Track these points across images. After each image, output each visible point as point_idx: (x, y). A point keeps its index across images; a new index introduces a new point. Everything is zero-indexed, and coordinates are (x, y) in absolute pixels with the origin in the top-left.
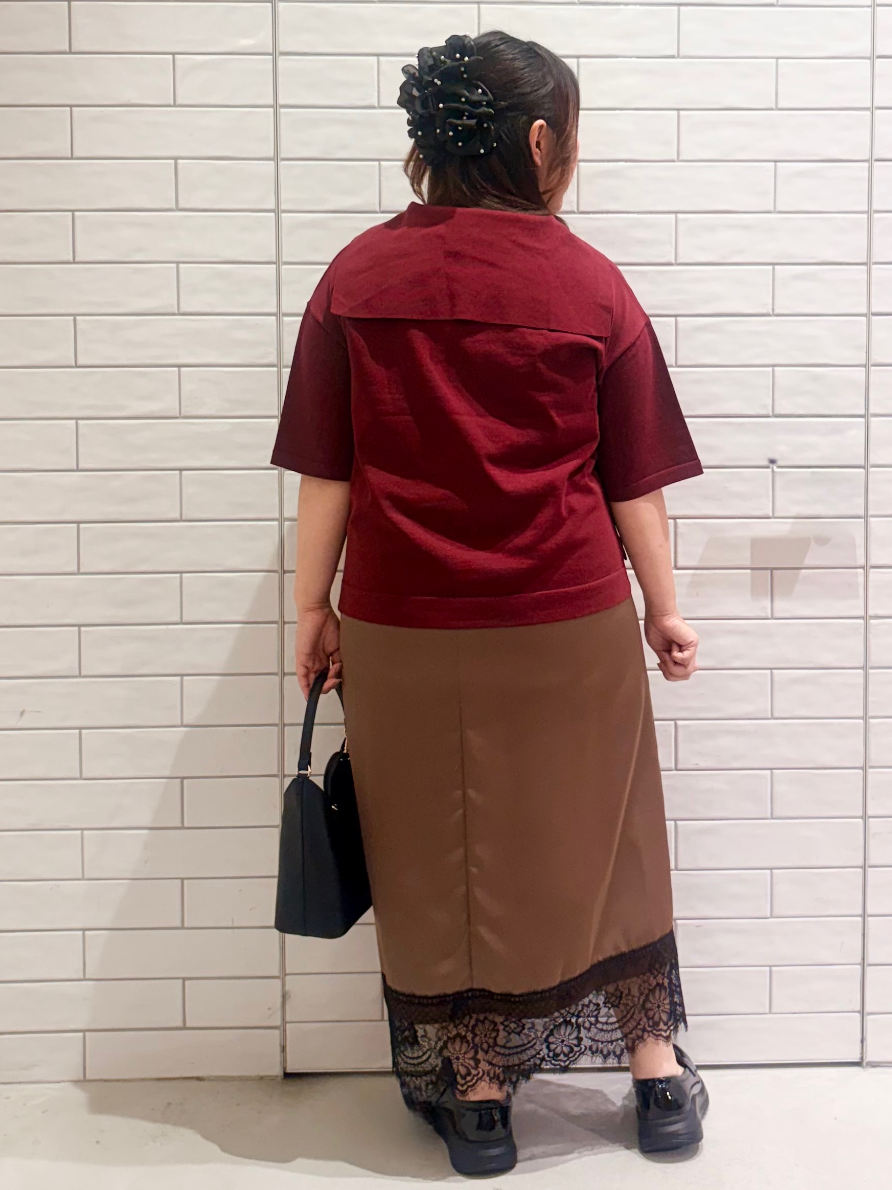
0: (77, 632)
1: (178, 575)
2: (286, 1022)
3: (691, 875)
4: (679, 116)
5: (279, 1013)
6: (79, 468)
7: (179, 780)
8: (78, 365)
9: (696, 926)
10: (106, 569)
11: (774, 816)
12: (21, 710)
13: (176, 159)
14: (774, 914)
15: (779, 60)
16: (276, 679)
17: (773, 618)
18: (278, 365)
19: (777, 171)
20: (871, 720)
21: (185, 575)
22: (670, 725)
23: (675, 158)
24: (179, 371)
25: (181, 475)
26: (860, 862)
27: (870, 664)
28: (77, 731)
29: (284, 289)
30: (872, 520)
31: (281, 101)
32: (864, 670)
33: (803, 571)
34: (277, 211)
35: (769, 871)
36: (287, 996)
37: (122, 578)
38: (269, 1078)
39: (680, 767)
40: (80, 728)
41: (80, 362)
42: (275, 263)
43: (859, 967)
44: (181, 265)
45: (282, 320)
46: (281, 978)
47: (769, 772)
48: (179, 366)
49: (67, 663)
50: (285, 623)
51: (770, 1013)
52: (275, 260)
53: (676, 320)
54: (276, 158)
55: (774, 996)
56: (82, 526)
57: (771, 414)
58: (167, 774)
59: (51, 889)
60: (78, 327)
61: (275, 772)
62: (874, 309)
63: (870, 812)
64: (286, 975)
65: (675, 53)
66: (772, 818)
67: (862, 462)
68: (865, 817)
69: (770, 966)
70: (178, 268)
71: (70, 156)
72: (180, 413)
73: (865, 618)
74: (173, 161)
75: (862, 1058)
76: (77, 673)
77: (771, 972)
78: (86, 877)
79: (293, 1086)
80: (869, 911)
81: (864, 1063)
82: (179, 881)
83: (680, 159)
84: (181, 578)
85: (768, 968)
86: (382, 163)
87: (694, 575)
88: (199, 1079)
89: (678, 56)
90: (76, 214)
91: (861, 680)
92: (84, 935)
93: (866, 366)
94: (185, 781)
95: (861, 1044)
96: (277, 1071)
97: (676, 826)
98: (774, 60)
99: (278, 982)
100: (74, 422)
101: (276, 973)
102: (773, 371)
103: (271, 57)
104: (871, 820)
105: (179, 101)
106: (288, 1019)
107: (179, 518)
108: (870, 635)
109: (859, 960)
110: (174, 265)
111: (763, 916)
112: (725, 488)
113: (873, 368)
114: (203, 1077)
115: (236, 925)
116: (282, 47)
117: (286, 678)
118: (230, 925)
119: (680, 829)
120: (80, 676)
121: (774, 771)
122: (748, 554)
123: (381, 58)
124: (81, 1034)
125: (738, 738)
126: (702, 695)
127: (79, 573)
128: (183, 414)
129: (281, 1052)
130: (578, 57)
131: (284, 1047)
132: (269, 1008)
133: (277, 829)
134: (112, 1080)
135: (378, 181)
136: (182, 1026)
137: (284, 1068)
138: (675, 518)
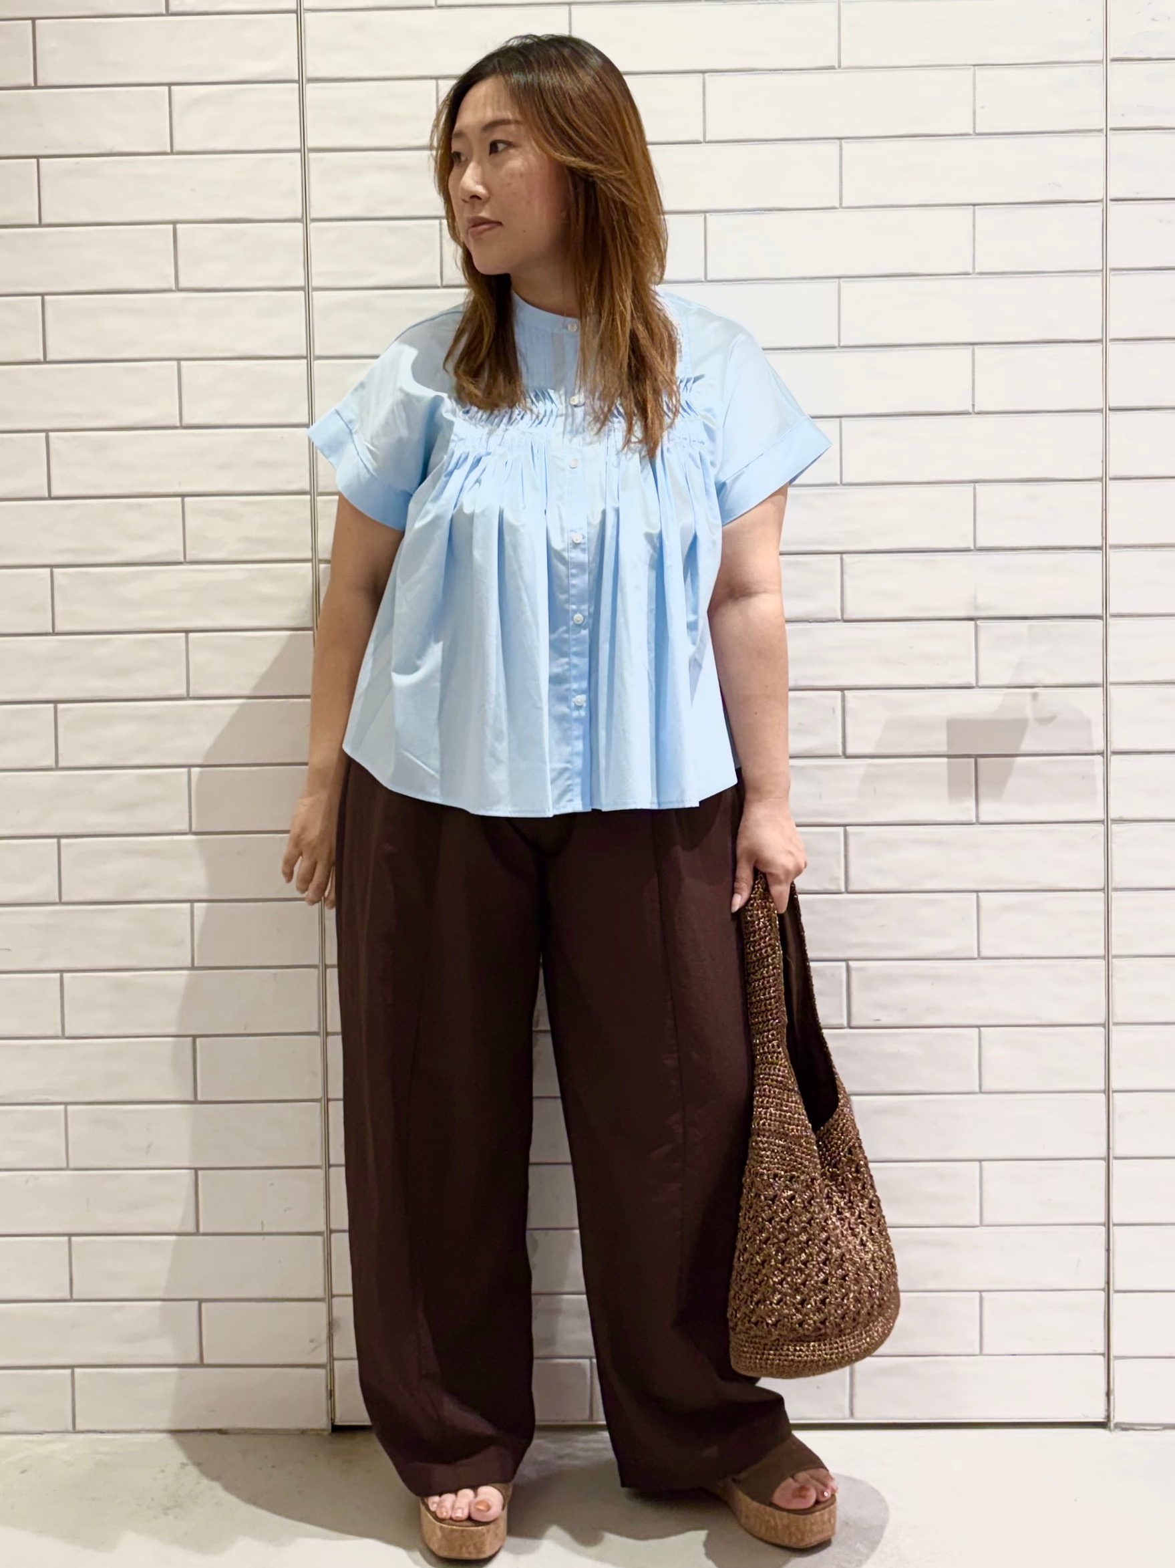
0: (56, 846)
1: (185, 770)
2: (334, 1359)
4: (841, 146)
5: (324, 1349)
6: (58, 629)
7: (190, 1039)
8: (52, 495)
10: (92, 762)
11: (983, 1090)
13: (174, 223)
14: (986, 1221)
17: (979, 823)
18: (313, 492)
19: (978, 218)
20: (1114, 960)
21: (193, 770)
22: (839, 967)
23: (838, 206)
24: (183, 502)
25: (187, 638)
26: (1103, 1153)
27: (1112, 885)
28: (58, 975)
29: (318, 391)
30: (1110, 688)
31: (310, 143)
32: (1104, 893)
33: (1019, 759)
34: (307, 289)
35: (978, 1163)
36: (336, 1326)
38: (313, 1432)
39: (854, 1023)
40: (62, 971)
41: (55, 493)
42: (306, 358)
43: (1102, 1295)
44: (183, 363)
46: (327, 1300)
47: (977, 1029)
48: (183, 496)
49: (44, 886)
51: (981, 1354)
52: (304, 353)
53: (841, 424)
54: (304, 219)
55: (986, 1332)
56: (60, 706)
57: (972, 548)
58: (172, 1031)
59: (27, 1182)
60: (52, 446)
61: (314, 1028)
62: (1112, 404)
63: (1115, 1085)
64: (333, 1296)
65: (834, 62)
66: (981, 1092)
67: (1098, 611)
68: (1107, 1091)
69: (980, 1291)
70: (179, 367)
71: (37, 222)
72: (185, 557)
73: (1106, 822)
74: (171, 227)
75: (1108, 1417)
76: (57, 900)
77: (981, 1299)
78: (71, 1166)
79: (345, 1444)
80: (1115, 1218)
81: (1112, 1426)
82: (193, 1171)
83: (844, 205)
84: (189, 773)
85: (978, 1293)
87: (869, 765)
88: (221, 1432)
89: (840, 68)
90: (47, 298)
91: (1101, 907)
92: (70, 1242)
93: (1103, 480)
94: (198, 1040)
95: (1106, 1398)
96: (325, 1424)
99: (323, 1306)
100: (48, 570)
102: (975, 488)
103: (297, 85)
104: (1115, 1094)
105: (177, 148)
106: (336, 1353)
107: (186, 696)
108: (1114, 846)
109: (1102, 1284)
110: (175, 363)
111: (970, 1224)
112: (911, 647)
113: (1111, 484)
114: (227, 1430)
115: (266, 1230)
116: (310, 72)
118: (260, 1230)
120: (61, 903)
121: (982, 1029)
122: (943, 736)
123: (441, 82)
124: (68, 1371)
125: (932, 985)
126: (882, 926)
127: (57, 768)
128: (188, 559)
129: (327, 1400)
130: (703, 72)
131: (331, 1391)
132: (312, 1341)
133: (317, 1105)
134: (109, 1432)
135: (438, 245)
136: (198, 1362)
137: (332, 1419)
138: (842, 689)
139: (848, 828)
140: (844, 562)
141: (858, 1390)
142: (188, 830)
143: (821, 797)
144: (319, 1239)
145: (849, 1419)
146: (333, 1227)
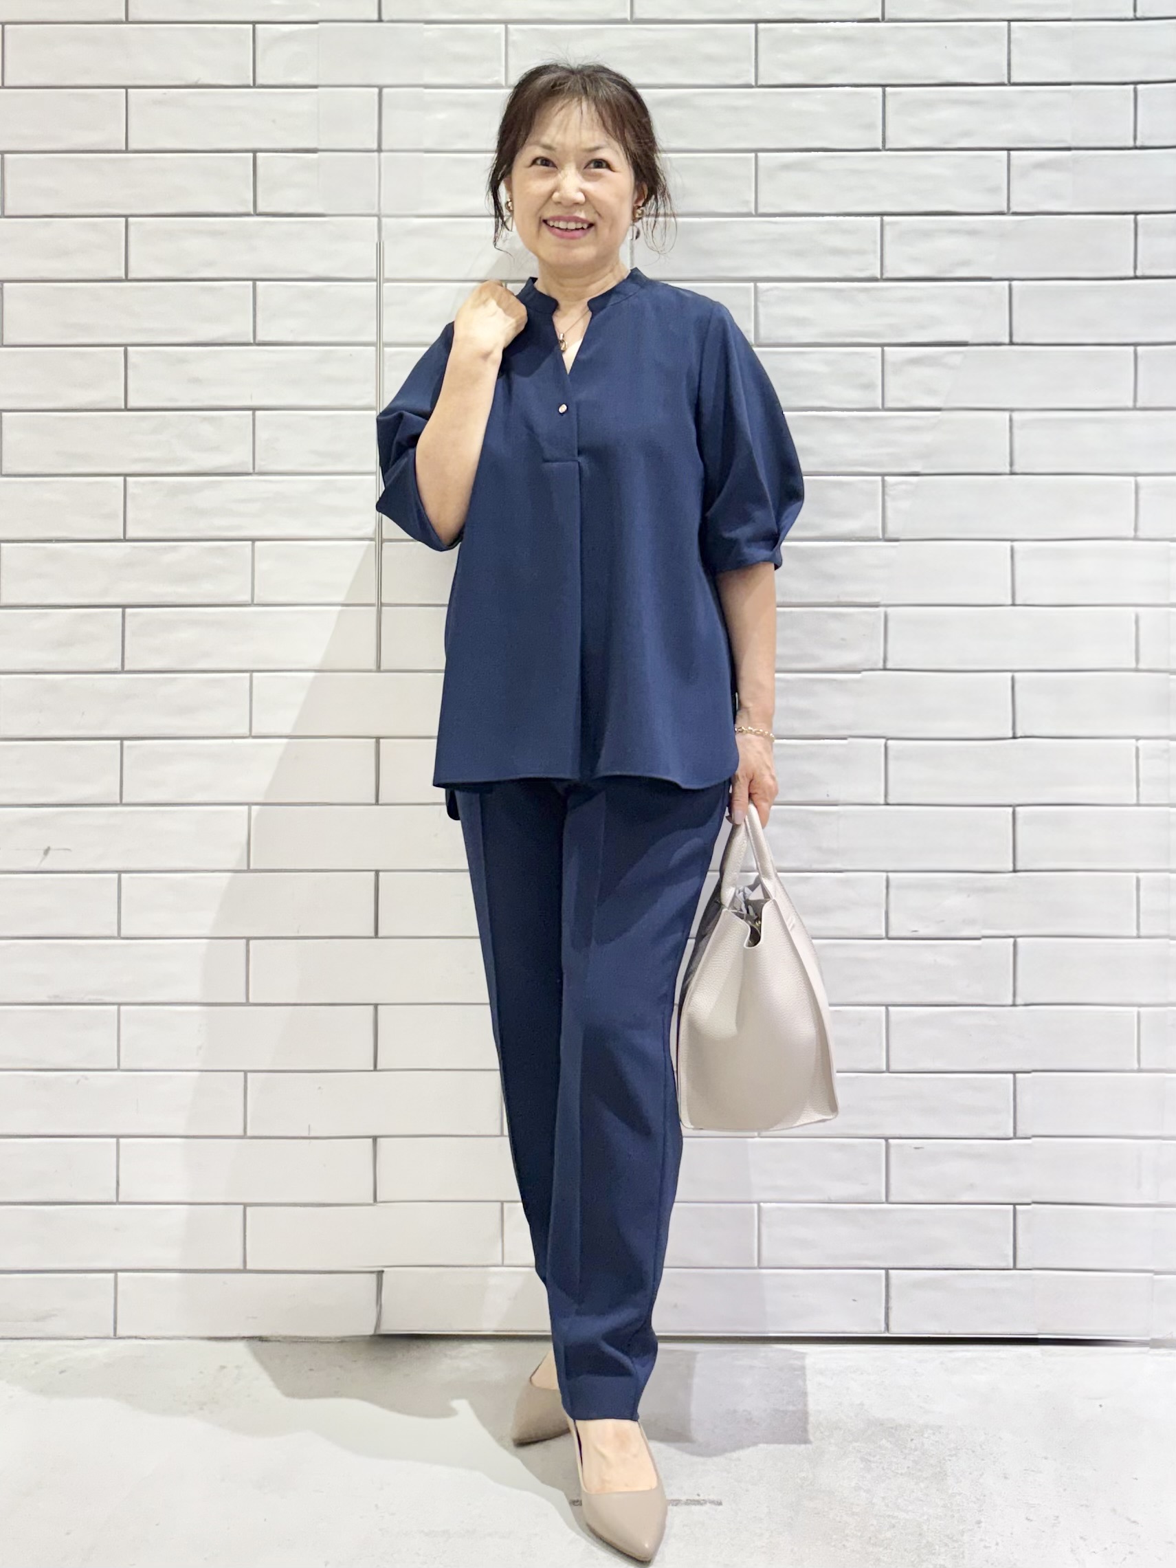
0: (119, 747)
1: (248, 675)
3: (908, 1079)
4: (884, 93)
6: (127, 538)
7: (244, 941)
9: (916, 1148)
10: (157, 666)
12: (46, 848)
13: (255, 152)
14: (1018, 1134)
15: (1013, 24)
17: (1015, 737)
19: (1012, 162)
21: (255, 674)
23: (880, 147)
24: (254, 415)
25: (253, 546)
28: (116, 875)
29: (386, 312)
34: (379, 215)
35: (1011, 1076)
37: (175, 679)
38: (355, 1339)
39: (891, 934)
40: (119, 872)
41: (131, 404)
42: (376, 280)
44: (258, 283)
45: (383, 351)
48: (254, 409)
49: (106, 787)
52: (374, 276)
53: (883, 351)
55: (1019, 1246)
56: (128, 611)
59: (78, 1082)
60: (131, 360)
65: (878, 15)
66: (1014, 1005)
70: (254, 287)
71: (124, 148)
72: (254, 468)
74: (251, 155)
76: (118, 802)
77: (1014, 1212)
78: (122, 1067)
82: (242, 1074)
84: (251, 678)
88: (261, 1339)
90: (130, 219)
92: (118, 1143)
94: (252, 942)
97: (887, 1012)
100: (121, 479)
101: (366, 1198)
105: (259, 81)
107: (250, 602)
110: (250, 283)
114: (267, 1337)
115: (312, 1134)
118: (305, 1134)
119: (892, 1018)
120: (121, 804)
121: (1016, 939)
124: (111, 1275)
127: (123, 671)
128: (257, 470)
130: (756, 22)
134: (149, 1338)
136: (241, 1267)
140: (886, 483)
141: (893, 1303)
145: (884, 1333)
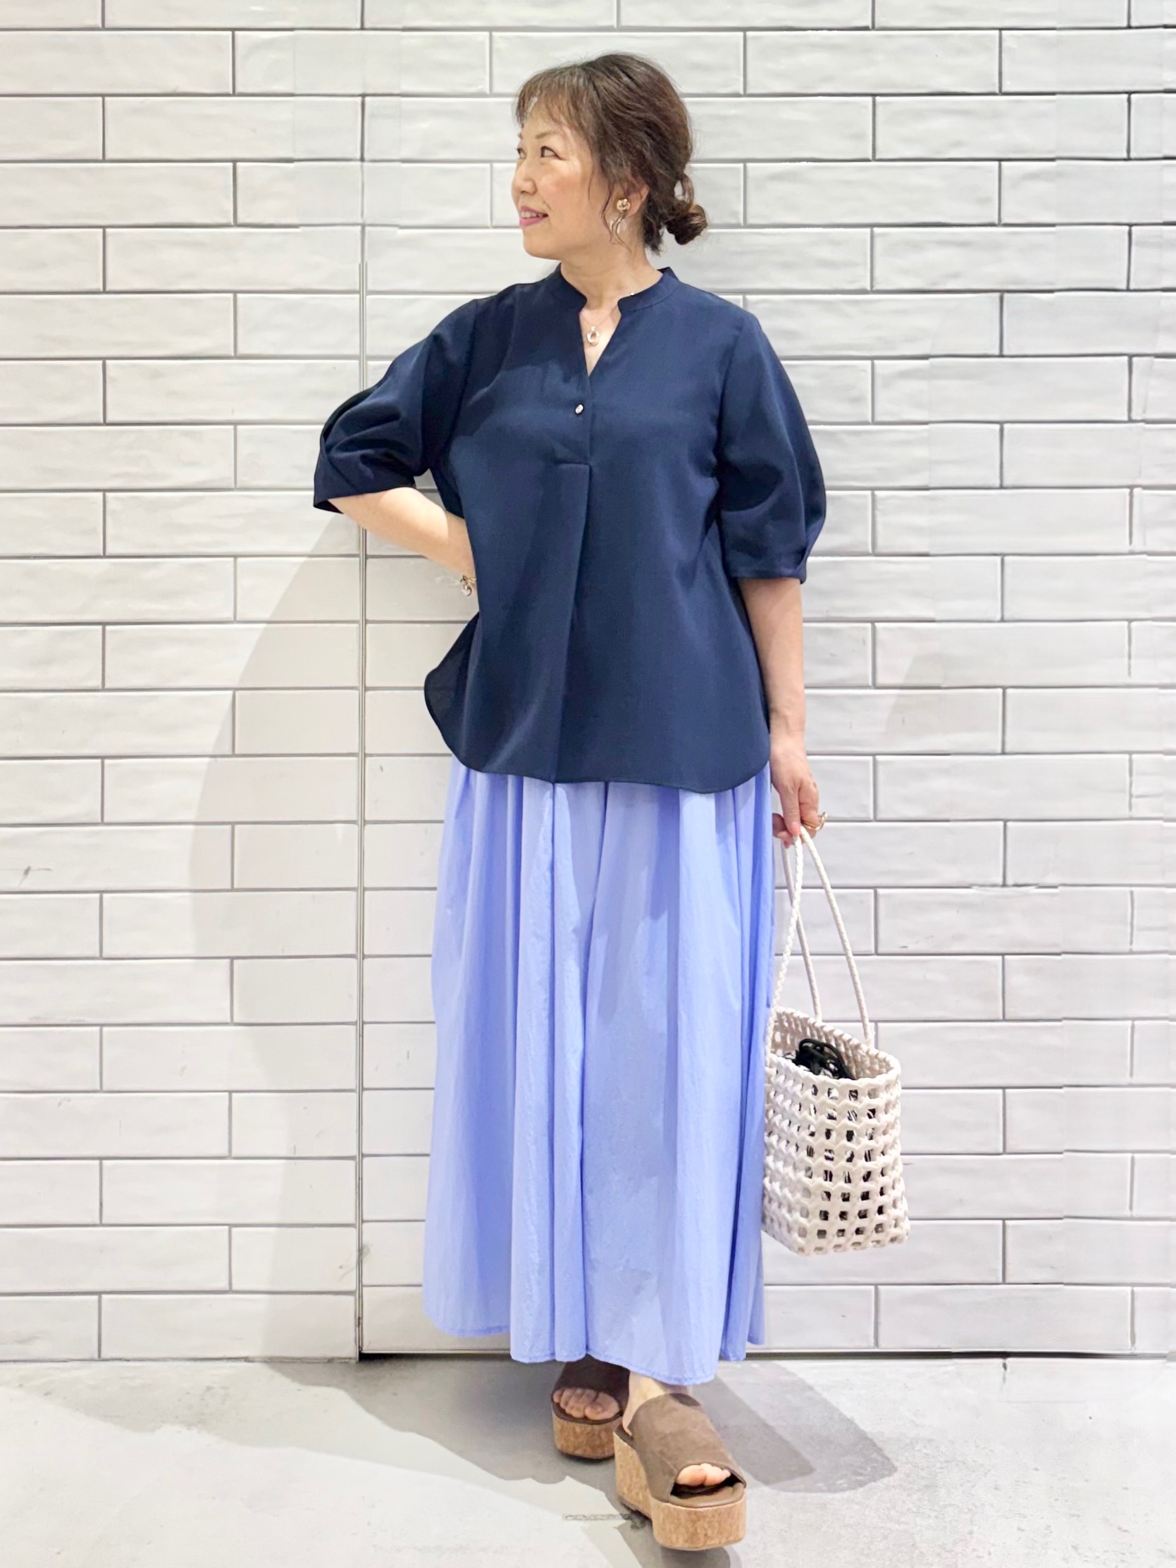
0: (100, 766)
1: (230, 693)
2: (362, 1285)
4: (874, 102)
5: (354, 1275)
8: (107, 421)
10: (138, 684)
11: (1007, 1017)
12: (26, 867)
13: (235, 161)
14: (1008, 1150)
16: (355, 828)
19: (1004, 173)
21: (238, 692)
22: (867, 894)
23: (871, 157)
24: (235, 430)
25: (235, 562)
28: (97, 895)
29: (369, 324)
35: (1000, 1091)
36: (365, 1251)
37: (156, 697)
38: (340, 1361)
39: (881, 950)
40: (101, 892)
41: (110, 419)
42: (358, 292)
44: (239, 296)
45: (366, 364)
46: (357, 1226)
47: (1000, 957)
48: (235, 424)
49: (86, 806)
50: (366, 755)
51: (1004, 1282)
52: (357, 288)
53: (873, 365)
55: (1008, 1261)
56: (108, 628)
59: (60, 1104)
60: (110, 373)
61: (352, 951)
64: (363, 1221)
65: (869, 24)
66: (1004, 1020)
69: (1004, 1220)
70: (235, 300)
71: (101, 158)
72: (236, 483)
74: (231, 165)
76: (99, 820)
77: (1004, 1226)
78: (105, 1088)
79: (372, 1374)
82: (226, 1095)
83: (878, 157)
84: (234, 696)
85: (1001, 1222)
86: (496, 165)
87: (899, 696)
88: (246, 1359)
89: (874, 28)
90: (108, 230)
92: (101, 1165)
94: (236, 962)
96: (352, 1352)
97: (877, 1028)
98: (997, 32)
99: (353, 1232)
100: (100, 494)
101: (351, 1218)
105: (239, 89)
106: (365, 1282)
107: (232, 619)
108: (1137, 775)
110: (231, 296)
111: (993, 1151)
114: (254, 1358)
115: (297, 1155)
116: (372, 21)
117: (368, 827)
118: (291, 1155)
119: (882, 1034)
120: (103, 823)
121: (1006, 957)
123: (494, 34)
124: (95, 1298)
125: (958, 911)
126: (911, 854)
127: (103, 689)
128: (238, 486)
129: (356, 1326)
130: (744, 30)
131: (359, 1318)
132: (341, 1267)
133: (354, 1027)
134: (134, 1360)
135: (488, 187)
136: (228, 1288)
137: (359, 1347)
138: (873, 621)
139: (879, 758)
140: (876, 497)
141: (882, 1319)
142: (230, 753)
143: (851, 727)
144: (352, 1163)
145: (874, 1348)
146: (365, 1150)
